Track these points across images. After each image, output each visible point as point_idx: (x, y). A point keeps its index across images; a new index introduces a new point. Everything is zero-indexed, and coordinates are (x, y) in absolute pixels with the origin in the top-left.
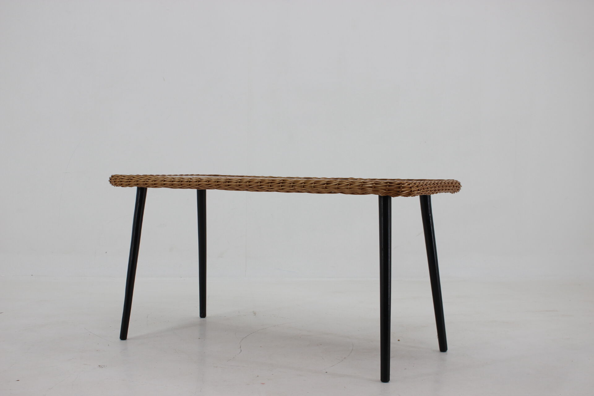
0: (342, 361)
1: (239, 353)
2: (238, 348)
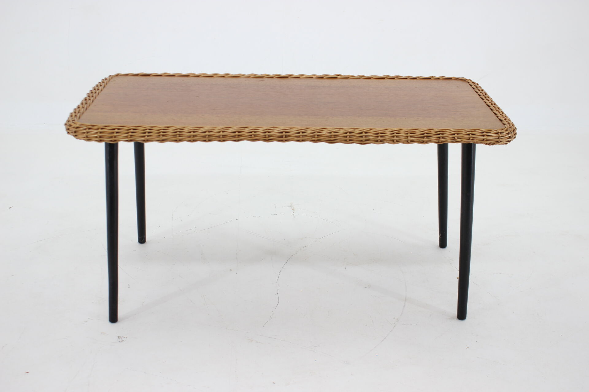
1: (277, 307)
2: (276, 295)
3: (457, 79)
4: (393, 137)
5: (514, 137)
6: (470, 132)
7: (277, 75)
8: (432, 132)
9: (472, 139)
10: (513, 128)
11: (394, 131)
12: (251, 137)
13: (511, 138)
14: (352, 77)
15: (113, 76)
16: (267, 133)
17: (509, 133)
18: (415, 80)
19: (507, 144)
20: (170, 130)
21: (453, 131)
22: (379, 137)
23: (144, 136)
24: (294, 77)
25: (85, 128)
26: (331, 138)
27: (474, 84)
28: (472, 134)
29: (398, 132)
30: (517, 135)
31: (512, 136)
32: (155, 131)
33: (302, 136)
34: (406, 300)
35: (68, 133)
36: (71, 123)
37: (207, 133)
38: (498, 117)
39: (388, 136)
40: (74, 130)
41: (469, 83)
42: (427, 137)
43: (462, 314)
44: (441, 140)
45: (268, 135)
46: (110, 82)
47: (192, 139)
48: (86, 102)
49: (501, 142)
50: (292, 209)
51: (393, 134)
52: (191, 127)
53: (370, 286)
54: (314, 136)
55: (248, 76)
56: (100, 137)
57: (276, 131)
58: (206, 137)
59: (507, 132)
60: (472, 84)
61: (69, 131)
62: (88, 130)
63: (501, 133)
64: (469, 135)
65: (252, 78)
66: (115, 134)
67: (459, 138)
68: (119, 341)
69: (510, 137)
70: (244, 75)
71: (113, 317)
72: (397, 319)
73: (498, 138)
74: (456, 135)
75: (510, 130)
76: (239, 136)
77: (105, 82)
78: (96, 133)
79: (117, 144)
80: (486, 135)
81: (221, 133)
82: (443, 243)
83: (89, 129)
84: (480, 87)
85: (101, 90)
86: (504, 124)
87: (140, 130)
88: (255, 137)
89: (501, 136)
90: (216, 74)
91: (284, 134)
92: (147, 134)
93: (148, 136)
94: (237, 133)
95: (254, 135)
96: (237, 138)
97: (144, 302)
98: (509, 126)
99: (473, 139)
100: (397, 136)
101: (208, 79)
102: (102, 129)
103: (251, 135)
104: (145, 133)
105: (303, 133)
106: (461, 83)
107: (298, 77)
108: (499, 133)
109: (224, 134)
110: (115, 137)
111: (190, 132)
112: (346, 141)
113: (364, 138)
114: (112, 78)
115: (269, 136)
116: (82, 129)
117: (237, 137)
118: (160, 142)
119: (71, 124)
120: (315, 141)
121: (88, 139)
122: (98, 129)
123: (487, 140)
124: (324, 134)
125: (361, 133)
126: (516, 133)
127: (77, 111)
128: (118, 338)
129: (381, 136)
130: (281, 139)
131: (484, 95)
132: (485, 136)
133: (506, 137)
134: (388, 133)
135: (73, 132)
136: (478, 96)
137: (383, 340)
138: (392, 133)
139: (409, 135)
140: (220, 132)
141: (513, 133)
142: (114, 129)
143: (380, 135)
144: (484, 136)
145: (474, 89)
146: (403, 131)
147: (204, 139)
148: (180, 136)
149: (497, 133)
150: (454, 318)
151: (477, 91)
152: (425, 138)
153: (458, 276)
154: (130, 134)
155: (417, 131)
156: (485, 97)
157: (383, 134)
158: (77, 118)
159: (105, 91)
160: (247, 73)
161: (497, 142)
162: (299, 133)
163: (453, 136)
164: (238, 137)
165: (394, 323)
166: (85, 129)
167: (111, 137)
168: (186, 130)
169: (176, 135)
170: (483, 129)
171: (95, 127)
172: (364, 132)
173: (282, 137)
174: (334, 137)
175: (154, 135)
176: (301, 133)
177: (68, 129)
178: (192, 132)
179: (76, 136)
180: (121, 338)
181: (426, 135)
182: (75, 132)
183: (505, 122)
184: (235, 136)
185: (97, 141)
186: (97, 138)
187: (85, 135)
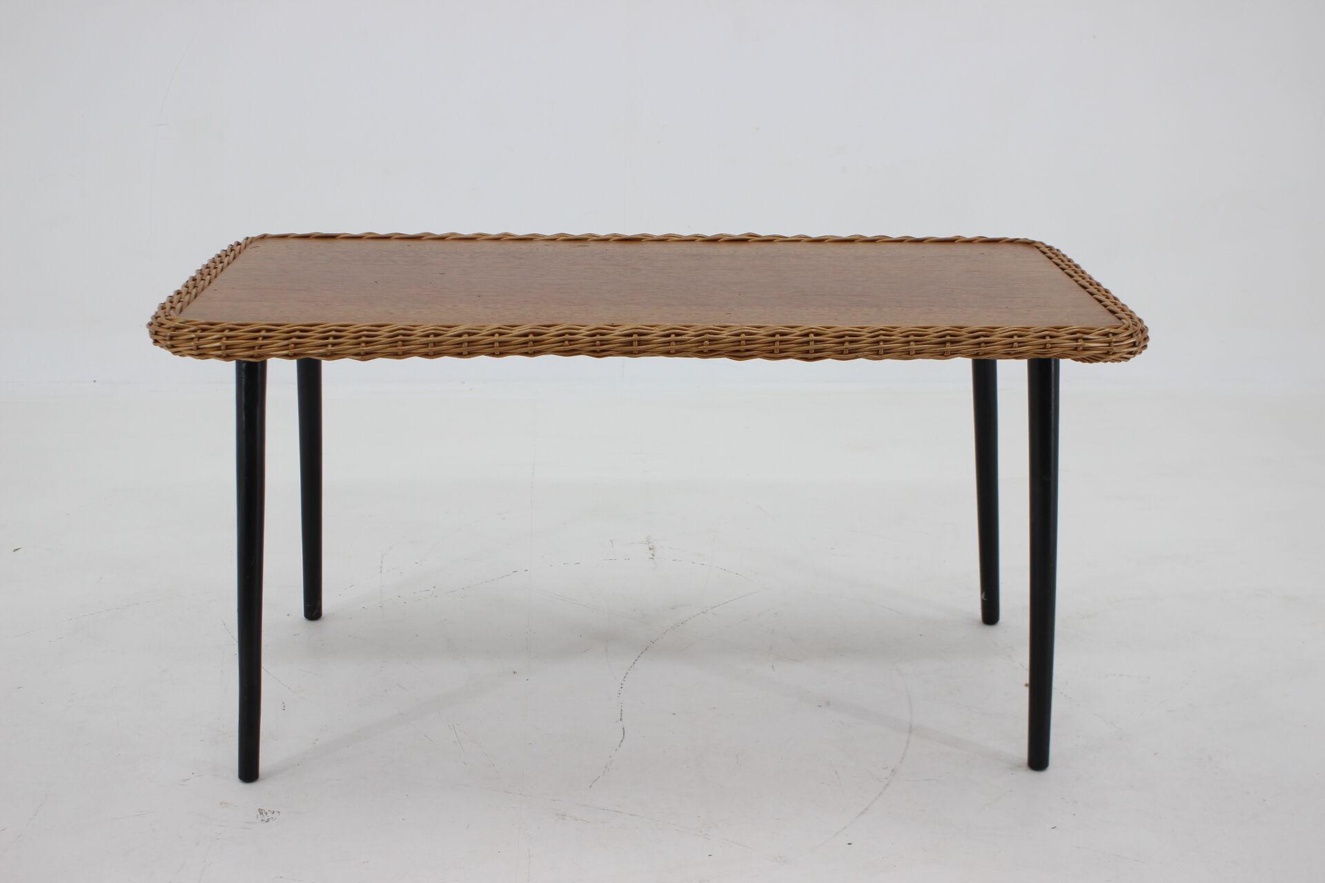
1: (620, 746)
2: (616, 722)
3: (1012, 242)
4: (878, 342)
5: (1142, 345)
6: (1046, 333)
7: (615, 235)
8: (963, 332)
9: (1051, 348)
10: (1140, 326)
11: (878, 331)
12: (563, 346)
13: (1138, 346)
14: (782, 239)
15: (254, 238)
16: (598, 337)
17: (1131, 336)
18: (920, 245)
19: (1128, 359)
20: (384, 332)
21: (1008, 330)
22: (847, 344)
23: (326, 345)
24: (652, 239)
25: (193, 328)
26: (739, 345)
27: (1051, 250)
28: (1052, 337)
29: (888, 332)
30: (1150, 340)
31: (1139, 343)
32: (348, 333)
33: (676, 342)
34: (910, 731)
35: (156, 342)
36: (162, 320)
37: (465, 337)
38: (1105, 306)
39: (864, 342)
40: (169, 333)
41: (1038, 248)
42: (952, 342)
43: (1038, 758)
44: (984, 349)
45: (600, 341)
46: (248, 249)
47: (431, 349)
48: (195, 284)
49: (1114, 353)
50: (650, 549)
51: (877, 336)
52: (430, 327)
53: (828, 703)
54: (702, 342)
55: (553, 238)
56: (228, 347)
57: (617, 333)
58: (463, 345)
59: (1128, 333)
60: (1046, 250)
61: (157, 338)
62: (199, 333)
63: (1114, 334)
64: (1044, 337)
65: (560, 242)
66: (260, 341)
67: (1021, 344)
68: (262, 820)
69: (1134, 345)
70: (544, 236)
71: (249, 770)
72: (893, 770)
73: (1108, 345)
74: (1016, 338)
75: (1134, 329)
76: (536, 344)
77: (235, 251)
78: (219, 339)
79: (264, 364)
80: (1081, 338)
81: (497, 337)
82: (990, 614)
83: (204, 330)
84: (1064, 256)
85: (228, 264)
86: (1120, 319)
87: (316, 332)
88: (570, 345)
89: (1114, 340)
90: (482, 235)
91: (635, 337)
92: (331, 340)
93: (334, 345)
94: (531, 337)
95: (570, 341)
96: (531, 346)
97: (317, 740)
98: (1131, 323)
99: (1054, 346)
100: (885, 341)
101: (463, 243)
102: (232, 330)
103: (563, 341)
104: (327, 338)
105: (677, 335)
106: (1020, 248)
107: (662, 240)
108: (1110, 335)
109: (503, 338)
110: (261, 346)
111: (428, 336)
112: (772, 352)
113: (812, 346)
114: (251, 242)
115: (603, 342)
116: (186, 330)
117: (532, 344)
118: (359, 357)
119: (163, 322)
120: (706, 353)
121: (201, 354)
122: (222, 331)
123: (1086, 349)
124: (725, 338)
125: (807, 335)
126: (1148, 337)
127: (175, 300)
128: (259, 814)
129: (851, 342)
130: (629, 348)
131: (1074, 268)
132: (1079, 340)
133: (1126, 343)
134: (866, 336)
135: (167, 338)
136: (1061, 271)
137: (862, 813)
138: (875, 334)
139: (912, 338)
140: (493, 335)
141: (1140, 335)
142: (259, 331)
143: (847, 338)
144: (1076, 340)
145: (1050, 258)
146: (898, 330)
147: (458, 350)
148: (404, 342)
149: (1106, 335)
150: (1020, 767)
151: (1059, 262)
152: (948, 344)
153: (1026, 679)
154: (294, 340)
155: (930, 331)
156: (1076, 272)
157: (854, 337)
158: (175, 312)
159: (236, 264)
160: (549, 232)
161: (1108, 353)
162: (668, 335)
163: (1010, 340)
164: (534, 346)
165: (886, 778)
166: (194, 331)
167: (253, 348)
168: (418, 331)
169: (396, 342)
170: (1076, 327)
171: (217, 327)
172: (812, 332)
173: (631, 343)
174: (747, 345)
175: (347, 342)
176: (673, 336)
177: (156, 333)
178: (432, 336)
179: (173, 346)
180: (266, 814)
181: (948, 338)
182: (171, 338)
183: (1122, 314)
184: (527, 343)
185: (219, 357)
186: (220, 350)
187: (192, 344)
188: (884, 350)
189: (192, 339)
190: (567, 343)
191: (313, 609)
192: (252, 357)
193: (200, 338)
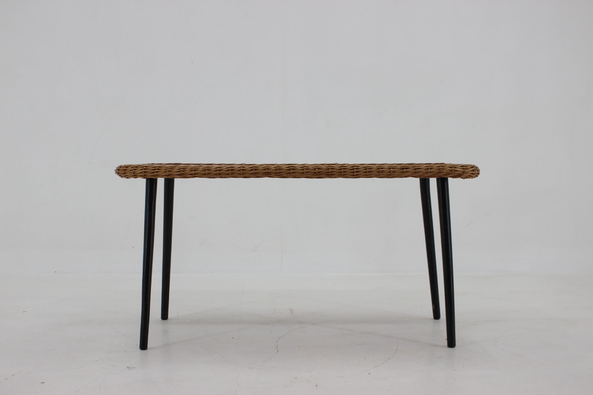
0: (386, 361)
1: (276, 353)
2: (275, 348)
4: (379, 169)
6: (440, 165)
8: (410, 166)
21: (426, 165)
23: (180, 172)
26: (329, 170)
33: (306, 169)
37: (230, 168)
40: (124, 169)
43: (451, 342)
50: (291, 311)
54: (315, 169)
56: (145, 172)
62: (135, 168)
66: (156, 170)
68: (128, 369)
72: (389, 358)
73: (463, 170)
78: (142, 170)
89: (465, 168)
93: (183, 171)
104: (180, 169)
110: (157, 172)
113: (355, 170)
116: (130, 168)
121: (135, 175)
122: (143, 167)
123: (455, 171)
124: (323, 168)
133: (470, 170)
134: (375, 167)
137: (375, 367)
142: (156, 167)
146: (387, 165)
149: (463, 166)
152: (405, 169)
155: (398, 166)
162: (303, 167)
166: (133, 168)
167: (154, 173)
171: (141, 166)
174: (331, 170)
175: (187, 170)
176: (305, 167)
181: (405, 167)
185: (141, 176)
186: (142, 173)
187: (132, 171)
188: (381, 171)
189: (132, 170)
190: (267, 170)
191: (165, 315)
192: (153, 176)
193: (135, 170)
